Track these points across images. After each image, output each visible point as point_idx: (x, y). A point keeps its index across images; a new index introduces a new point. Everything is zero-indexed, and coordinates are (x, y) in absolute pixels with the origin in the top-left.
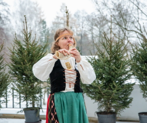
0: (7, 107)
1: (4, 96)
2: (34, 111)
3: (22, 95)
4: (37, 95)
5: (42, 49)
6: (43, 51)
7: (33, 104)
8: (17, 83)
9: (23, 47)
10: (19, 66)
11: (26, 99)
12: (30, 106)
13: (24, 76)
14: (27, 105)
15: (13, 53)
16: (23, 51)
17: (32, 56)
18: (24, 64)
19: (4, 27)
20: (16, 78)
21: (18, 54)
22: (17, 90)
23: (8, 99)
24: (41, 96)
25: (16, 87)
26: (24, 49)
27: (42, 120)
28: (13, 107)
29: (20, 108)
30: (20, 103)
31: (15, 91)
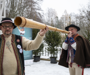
0: (43, 55)
1: (42, 51)
2: (54, 59)
3: (49, 52)
4: (56, 52)
5: (58, 33)
7: (54, 55)
8: (47, 46)
10: (49, 40)
11: (51, 53)
12: (53, 56)
13: (50, 44)
14: (51, 56)
15: (46, 34)
16: (51, 33)
17: (54, 36)
18: (51, 39)
19: (41, 19)
20: (47, 44)
21: (48, 34)
22: (47, 49)
23: (44, 53)
24: (57, 52)
25: (47, 48)
26: (51, 32)
28: (46, 56)
30: (48, 55)
31: (46, 50)
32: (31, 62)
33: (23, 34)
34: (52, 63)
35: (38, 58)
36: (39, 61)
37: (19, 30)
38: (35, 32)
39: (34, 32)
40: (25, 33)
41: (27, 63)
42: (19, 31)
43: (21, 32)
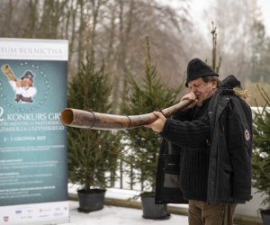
0: (121, 188)
5: (174, 94)
6: (175, 97)
9: (142, 89)
21: (133, 101)
26: (142, 93)
27: (172, 215)
29: (132, 189)
32: (62, 210)
33: (29, 100)
34: (147, 216)
35: (93, 196)
36: (101, 208)
37: (13, 84)
38: (83, 90)
39: (79, 92)
40: (35, 96)
41: (43, 213)
42: (11, 88)
43: (20, 91)
